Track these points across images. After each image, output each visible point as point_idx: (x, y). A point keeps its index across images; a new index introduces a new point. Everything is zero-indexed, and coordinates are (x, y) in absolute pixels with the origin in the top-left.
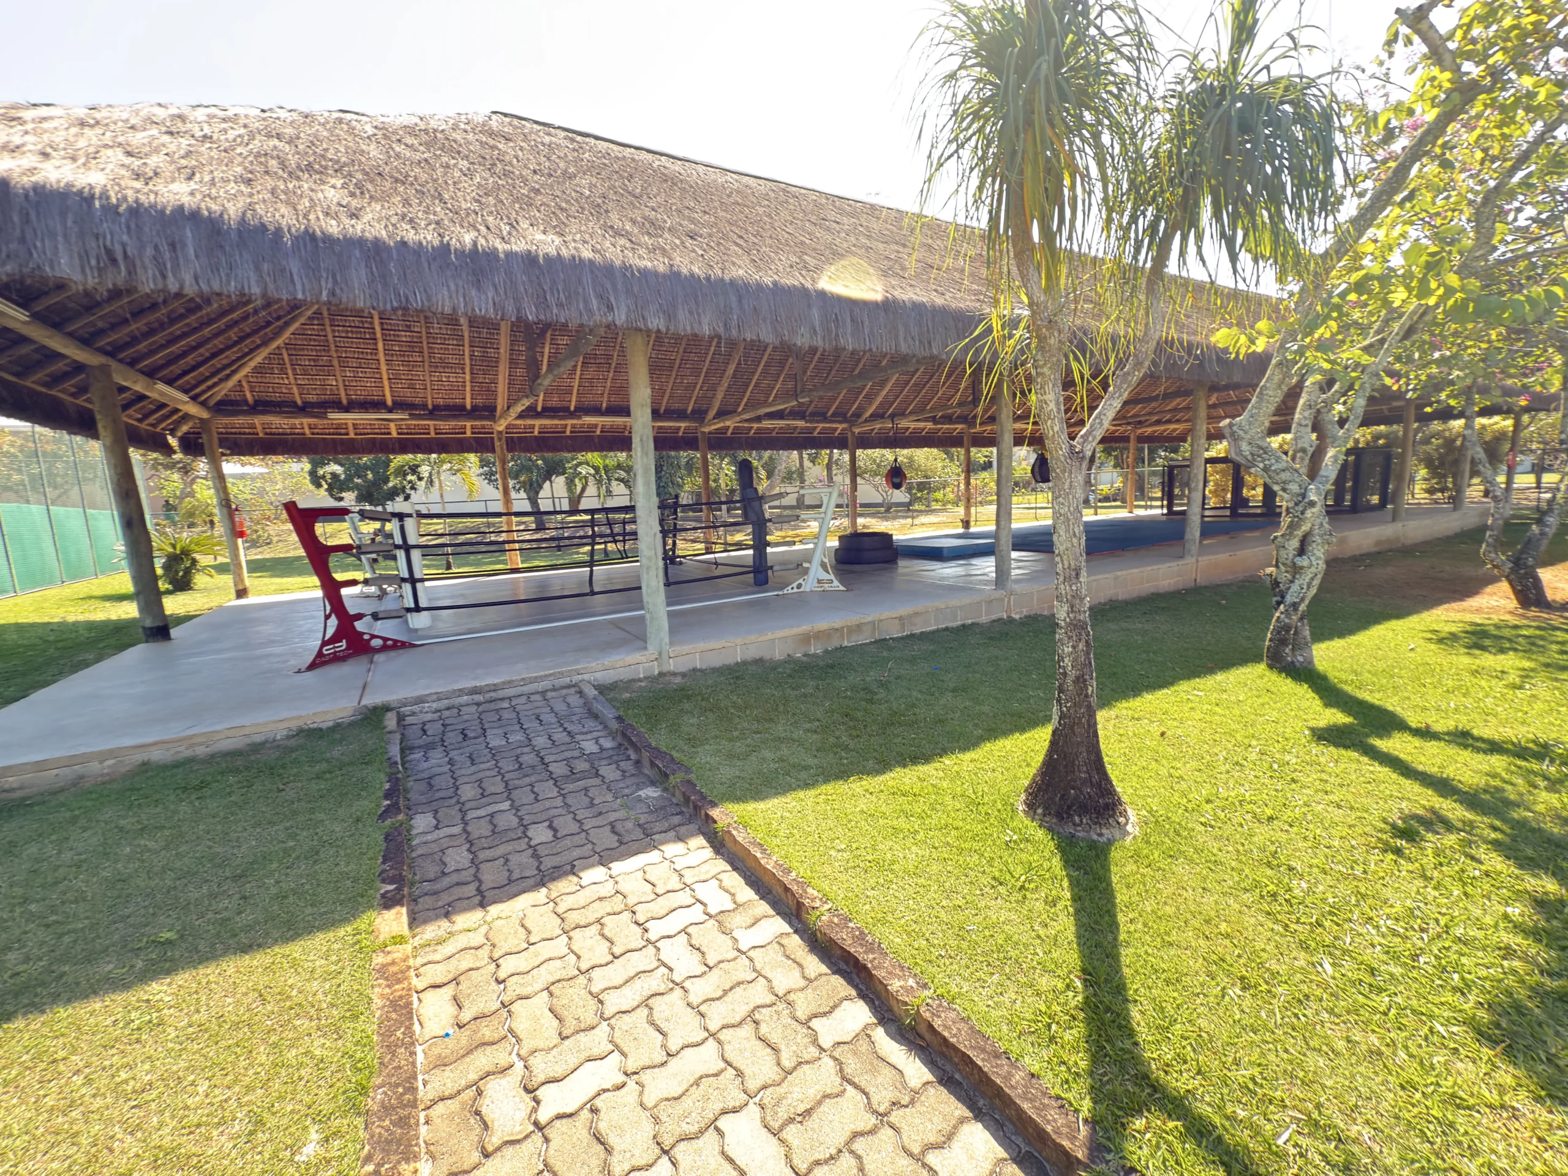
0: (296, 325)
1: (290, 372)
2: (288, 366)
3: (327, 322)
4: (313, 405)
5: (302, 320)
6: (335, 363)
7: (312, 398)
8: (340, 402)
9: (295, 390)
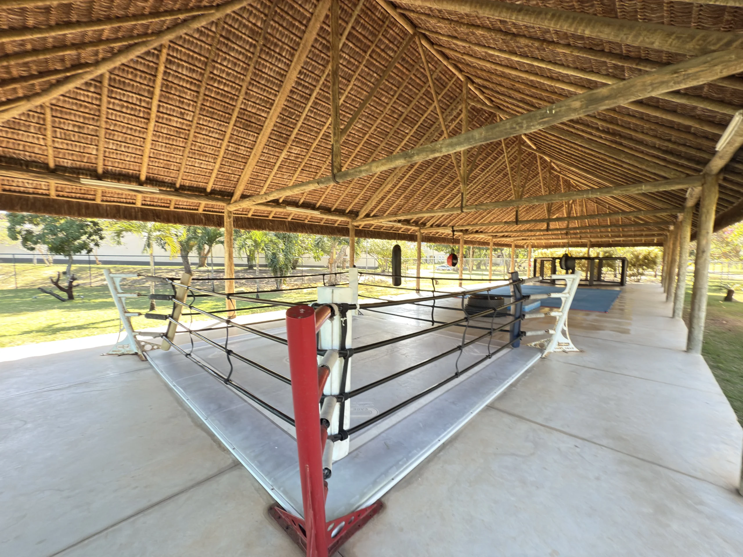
0: (70, 86)
1: (49, 133)
2: (49, 126)
3: (105, 91)
4: (65, 169)
5: (79, 83)
6: (102, 133)
7: (67, 163)
8: (95, 171)
9: (51, 152)
